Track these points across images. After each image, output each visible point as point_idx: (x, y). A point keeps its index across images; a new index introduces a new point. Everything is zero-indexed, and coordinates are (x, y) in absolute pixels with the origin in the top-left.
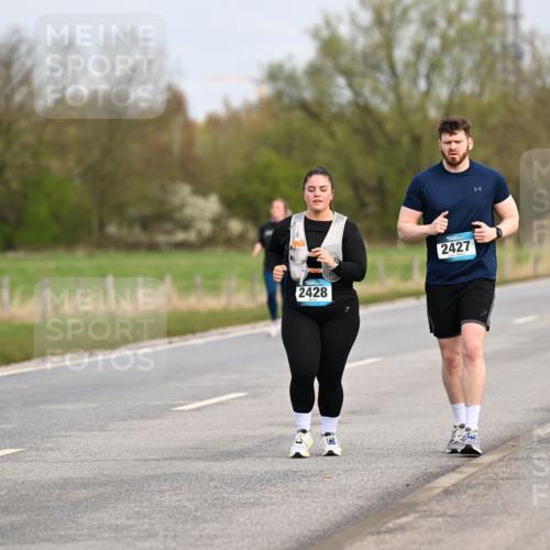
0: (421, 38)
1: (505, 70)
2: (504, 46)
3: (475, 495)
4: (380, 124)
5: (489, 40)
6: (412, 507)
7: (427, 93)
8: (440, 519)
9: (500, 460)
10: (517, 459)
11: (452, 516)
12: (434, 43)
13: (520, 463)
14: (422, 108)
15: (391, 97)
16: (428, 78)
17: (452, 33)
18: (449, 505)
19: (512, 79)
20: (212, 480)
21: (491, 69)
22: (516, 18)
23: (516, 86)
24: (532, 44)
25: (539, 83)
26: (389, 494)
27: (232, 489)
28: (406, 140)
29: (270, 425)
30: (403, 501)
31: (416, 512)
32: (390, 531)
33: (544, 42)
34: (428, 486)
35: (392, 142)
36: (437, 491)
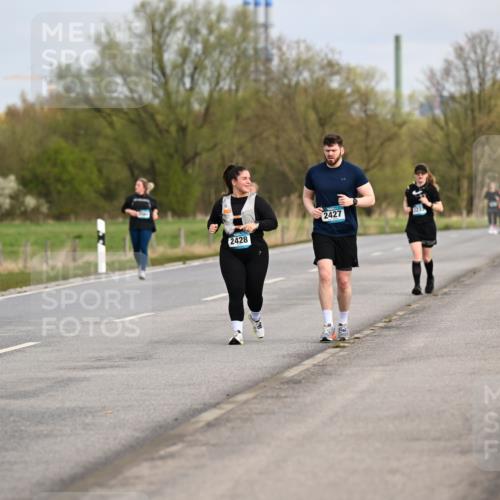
0: (186, 44)
1: (257, 70)
2: (256, 50)
3: (233, 428)
4: (152, 116)
5: (244, 45)
6: (180, 438)
7: (192, 89)
8: (204, 448)
9: (255, 398)
10: (267, 397)
11: (214, 445)
12: (198, 48)
13: (270, 401)
14: (187, 103)
15: (161, 93)
16: (192, 77)
17: (212, 39)
18: (211, 436)
19: (263, 78)
20: (11, 415)
21: (245, 70)
22: (266, 26)
23: (266, 84)
24: (280, 49)
25: (286, 81)
26: (161, 427)
27: (28, 423)
28: (173, 129)
29: (61, 369)
30: (172, 432)
31: (183, 441)
32: (162, 458)
33: (289, 46)
34: (193, 420)
35: (163, 131)
36: (201, 424)
